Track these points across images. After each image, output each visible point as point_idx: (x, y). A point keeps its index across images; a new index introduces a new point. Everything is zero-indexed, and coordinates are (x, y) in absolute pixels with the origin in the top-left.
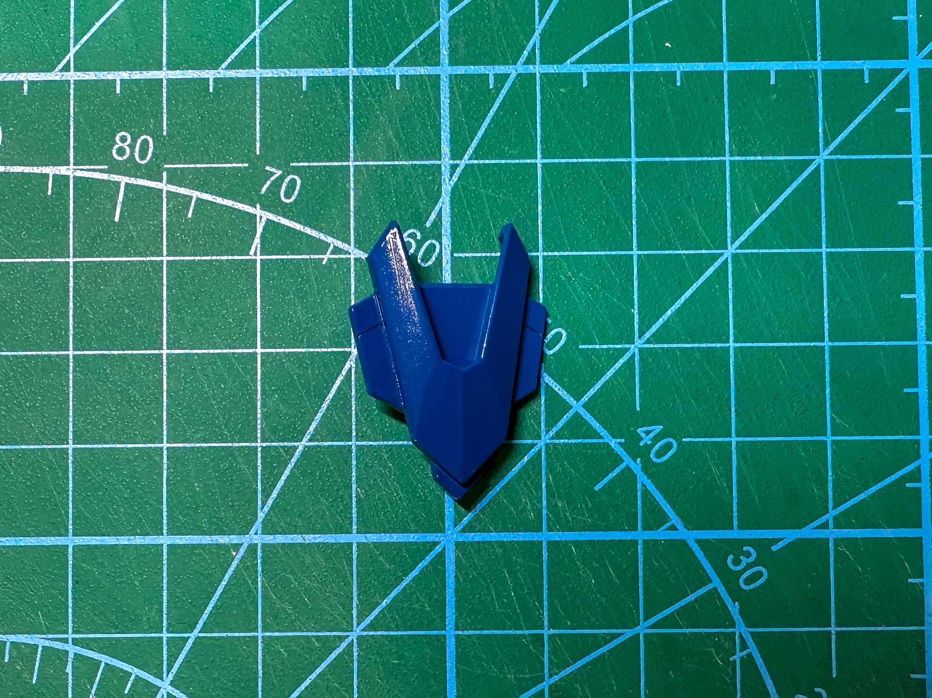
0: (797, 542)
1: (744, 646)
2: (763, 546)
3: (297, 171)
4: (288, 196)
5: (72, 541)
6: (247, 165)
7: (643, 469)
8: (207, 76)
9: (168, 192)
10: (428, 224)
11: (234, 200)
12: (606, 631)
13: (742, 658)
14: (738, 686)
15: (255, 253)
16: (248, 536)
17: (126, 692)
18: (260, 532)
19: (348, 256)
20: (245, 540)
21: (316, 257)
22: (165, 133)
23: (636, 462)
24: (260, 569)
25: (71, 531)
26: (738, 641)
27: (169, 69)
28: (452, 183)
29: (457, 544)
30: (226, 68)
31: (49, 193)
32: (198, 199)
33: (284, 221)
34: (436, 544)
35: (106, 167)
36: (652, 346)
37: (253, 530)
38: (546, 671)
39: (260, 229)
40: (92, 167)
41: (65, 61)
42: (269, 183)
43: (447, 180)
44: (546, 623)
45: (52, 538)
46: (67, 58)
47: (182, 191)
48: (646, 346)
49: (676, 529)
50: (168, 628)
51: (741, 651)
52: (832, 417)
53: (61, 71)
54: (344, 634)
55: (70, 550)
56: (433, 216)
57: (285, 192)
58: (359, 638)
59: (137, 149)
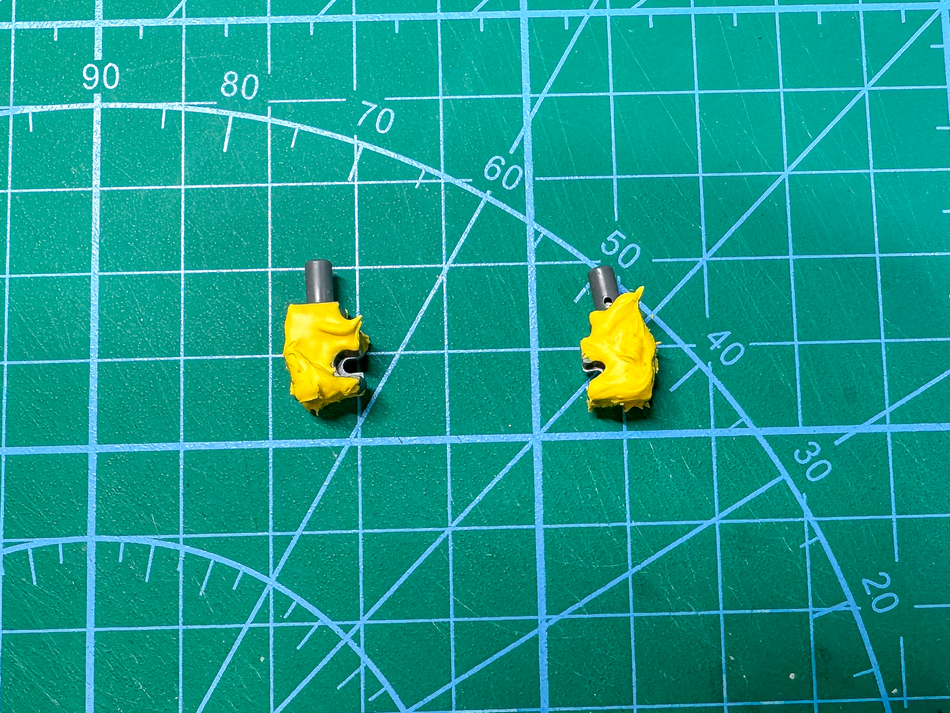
0: (859, 437)
1: (812, 534)
2: (826, 440)
3: (390, 104)
4: (383, 127)
5: (183, 446)
6: (344, 100)
7: (715, 371)
8: (307, 21)
9: (272, 125)
10: (511, 152)
11: (333, 131)
12: (684, 523)
13: (811, 546)
14: (808, 571)
15: (353, 178)
16: (349, 439)
17: (234, 588)
18: (359, 435)
19: (439, 181)
20: (346, 443)
21: (410, 182)
22: (269, 72)
23: (707, 365)
24: (360, 469)
25: (182, 437)
26: (806, 530)
27: (272, 14)
28: (533, 115)
29: (544, 443)
30: (325, 14)
31: (163, 127)
32: (300, 131)
33: (380, 150)
34: (524, 444)
35: (215, 103)
36: (719, 259)
37: (354, 433)
38: (630, 561)
39: (357, 157)
40: (203, 103)
41: (177, 9)
42: (365, 115)
43: (528, 112)
44: (628, 516)
45: (165, 445)
46: (180, 5)
47: (285, 123)
48: (714, 259)
49: (746, 426)
50: (274, 527)
51: (810, 539)
52: (885, 321)
53: (174, 17)
54: (440, 530)
55: (181, 455)
56: (516, 144)
57: (380, 124)
58: (454, 533)
59: (244, 86)
